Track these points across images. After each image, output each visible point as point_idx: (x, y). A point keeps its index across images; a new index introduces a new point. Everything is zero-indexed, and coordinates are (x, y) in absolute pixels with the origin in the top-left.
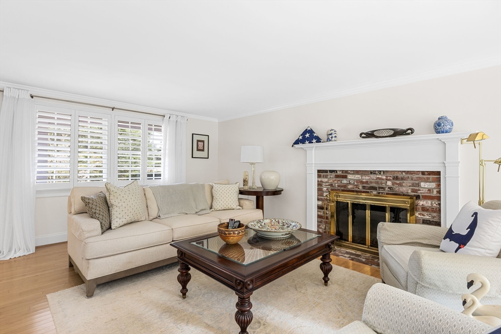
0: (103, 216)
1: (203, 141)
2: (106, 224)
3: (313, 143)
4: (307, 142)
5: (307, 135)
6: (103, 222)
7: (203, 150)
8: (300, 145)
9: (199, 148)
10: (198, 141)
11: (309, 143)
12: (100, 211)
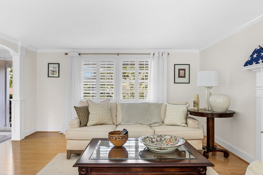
0: (83, 118)
1: (184, 70)
2: (84, 123)
3: (259, 63)
4: (254, 63)
5: (255, 56)
6: (82, 121)
7: (184, 77)
8: (249, 67)
9: (180, 75)
10: (179, 70)
11: (256, 64)
12: (81, 115)
